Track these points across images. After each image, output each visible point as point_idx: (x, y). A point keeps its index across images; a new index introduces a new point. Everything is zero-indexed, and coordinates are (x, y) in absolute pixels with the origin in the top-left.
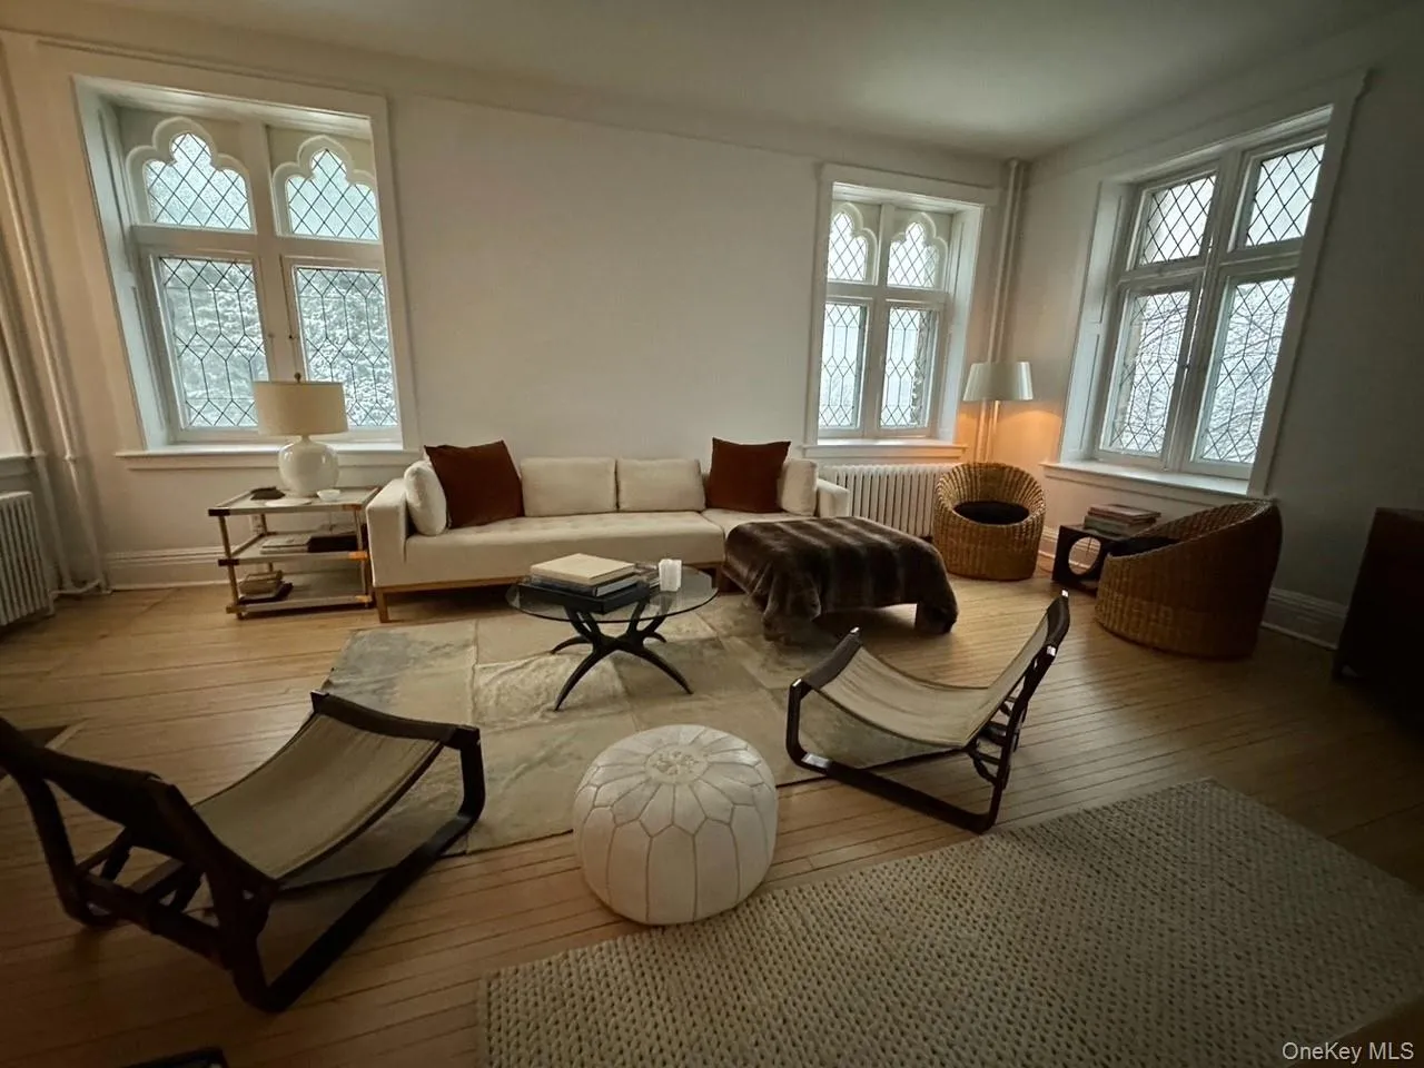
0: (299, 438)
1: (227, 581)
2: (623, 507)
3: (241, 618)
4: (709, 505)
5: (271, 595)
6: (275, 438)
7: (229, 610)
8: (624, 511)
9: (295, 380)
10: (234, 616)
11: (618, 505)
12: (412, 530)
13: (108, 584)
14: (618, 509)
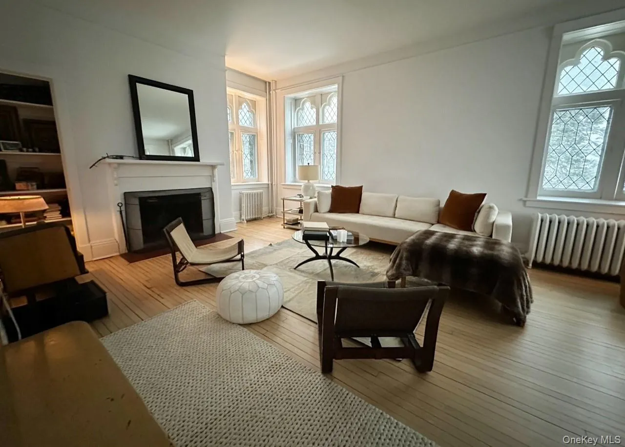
0: (307, 181)
1: (283, 217)
2: (396, 216)
3: (284, 228)
4: (438, 222)
5: (291, 223)
6: (301, 181)
7: (282, 225)
8: (396, 218)
9: (307, 165)
10: (283, 227)
11: (395, 215)
12: (316, 211)
13: (276, 215)
14: (394, 216)
